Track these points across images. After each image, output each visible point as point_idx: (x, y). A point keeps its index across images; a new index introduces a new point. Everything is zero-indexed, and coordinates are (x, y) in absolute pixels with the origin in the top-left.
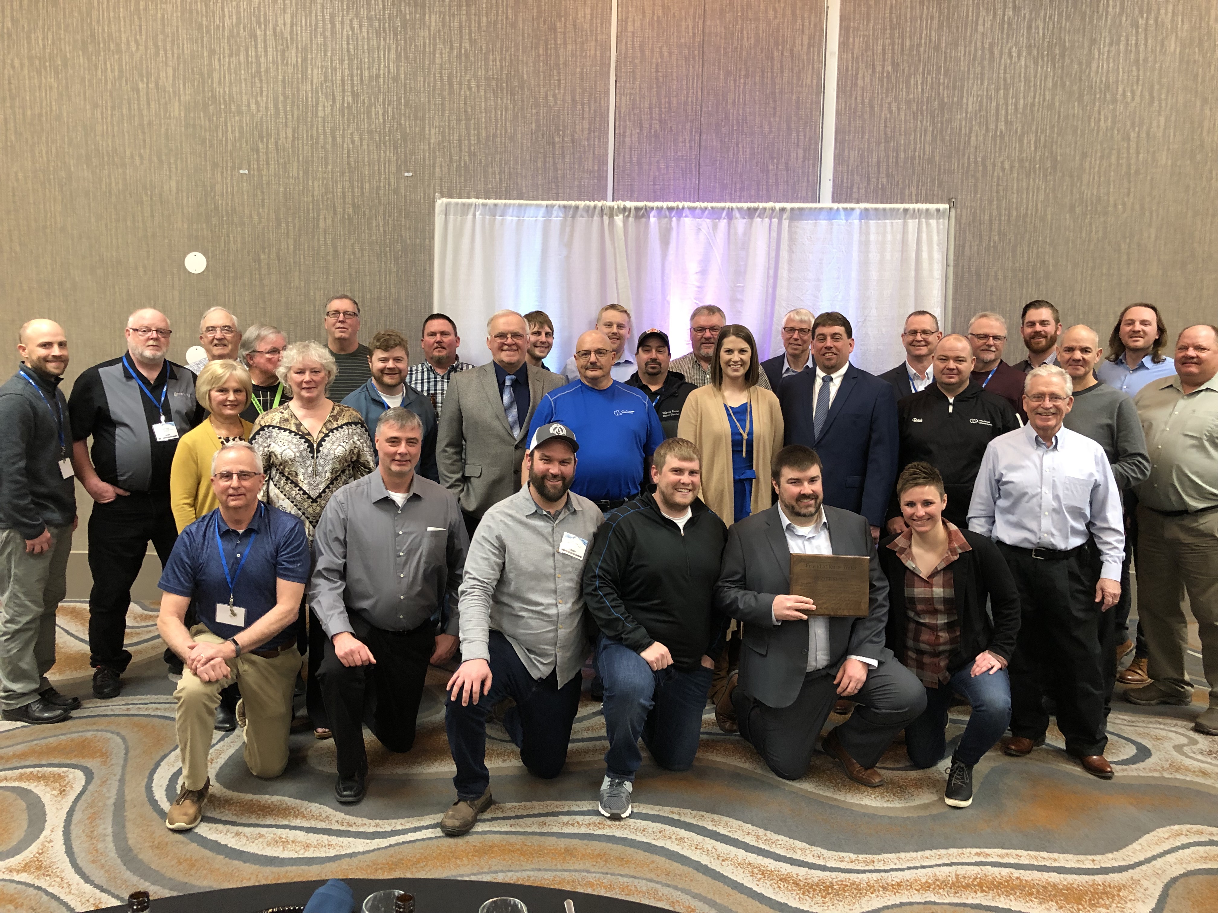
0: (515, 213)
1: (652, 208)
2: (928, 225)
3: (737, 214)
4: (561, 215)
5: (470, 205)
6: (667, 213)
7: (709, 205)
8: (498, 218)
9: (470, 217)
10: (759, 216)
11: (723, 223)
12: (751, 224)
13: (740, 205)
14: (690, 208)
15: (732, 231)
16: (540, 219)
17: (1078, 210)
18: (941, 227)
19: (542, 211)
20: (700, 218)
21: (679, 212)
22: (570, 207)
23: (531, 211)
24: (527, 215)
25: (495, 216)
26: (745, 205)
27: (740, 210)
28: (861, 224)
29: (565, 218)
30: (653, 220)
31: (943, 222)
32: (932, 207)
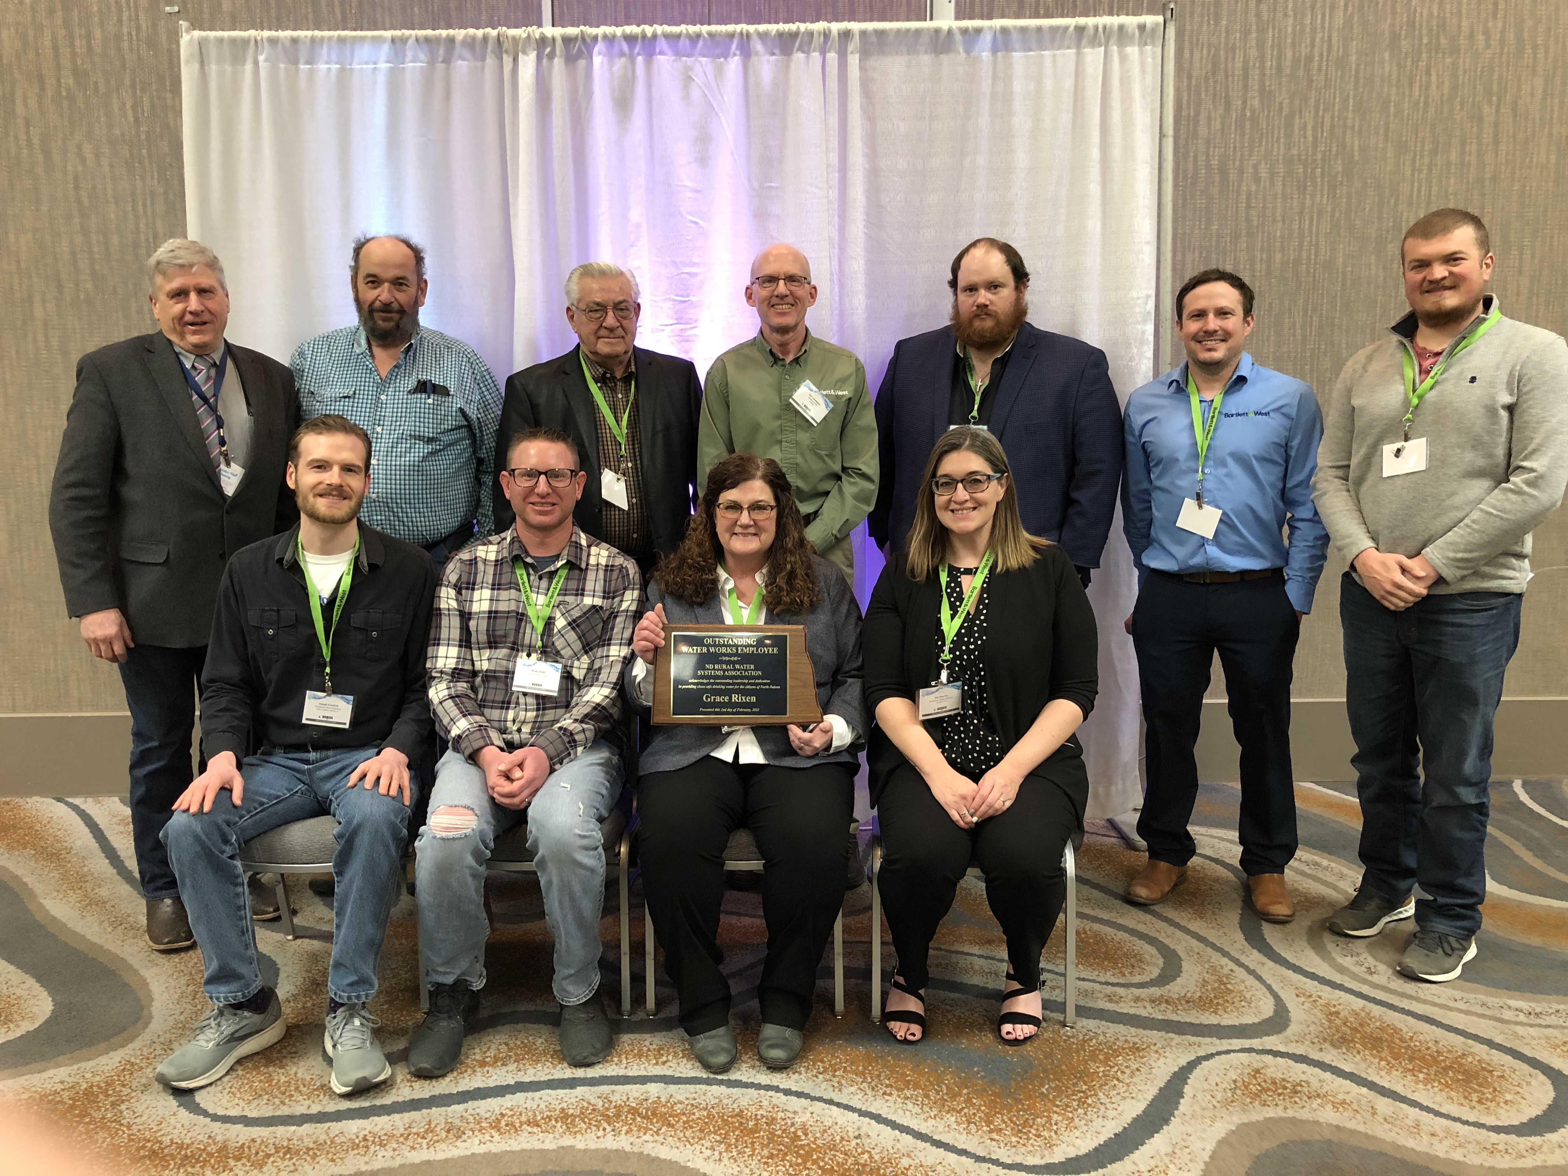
0: (334, 56)
1: (595, 38)
2: (1123, 58)
3: (758, 46)
4: (422, 56)
5: (246, 42)
6: (625, 47)
7: (705, 29)
8: (303, 67)
9: (249, 67)
10: (801, 49)
11: (734, 63)
12: (787, 66)
13: (762, 28)
14: (667, 36)
15: (752, 80)
16: (383, 66)
17: (1405, 45)
18: (1150, 60)
19: (386, 48)
20: (688, 56)
21: (649, 44)
22: (438, 39)
23: (364, 52)
24: (356, 60)
25: (296, 62)
26: (773, 28)
27: (763, 36)
28: (995, 62)
29: (432, 62)
30: (597, 60)
31: (1152, 51)
32: (1131, 21)
